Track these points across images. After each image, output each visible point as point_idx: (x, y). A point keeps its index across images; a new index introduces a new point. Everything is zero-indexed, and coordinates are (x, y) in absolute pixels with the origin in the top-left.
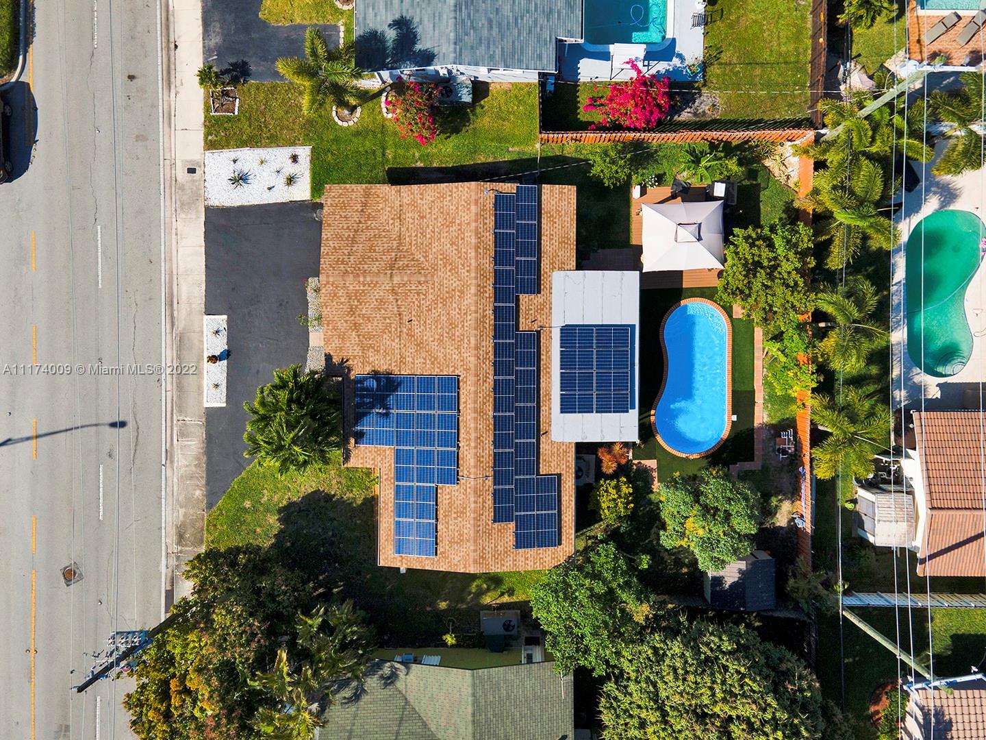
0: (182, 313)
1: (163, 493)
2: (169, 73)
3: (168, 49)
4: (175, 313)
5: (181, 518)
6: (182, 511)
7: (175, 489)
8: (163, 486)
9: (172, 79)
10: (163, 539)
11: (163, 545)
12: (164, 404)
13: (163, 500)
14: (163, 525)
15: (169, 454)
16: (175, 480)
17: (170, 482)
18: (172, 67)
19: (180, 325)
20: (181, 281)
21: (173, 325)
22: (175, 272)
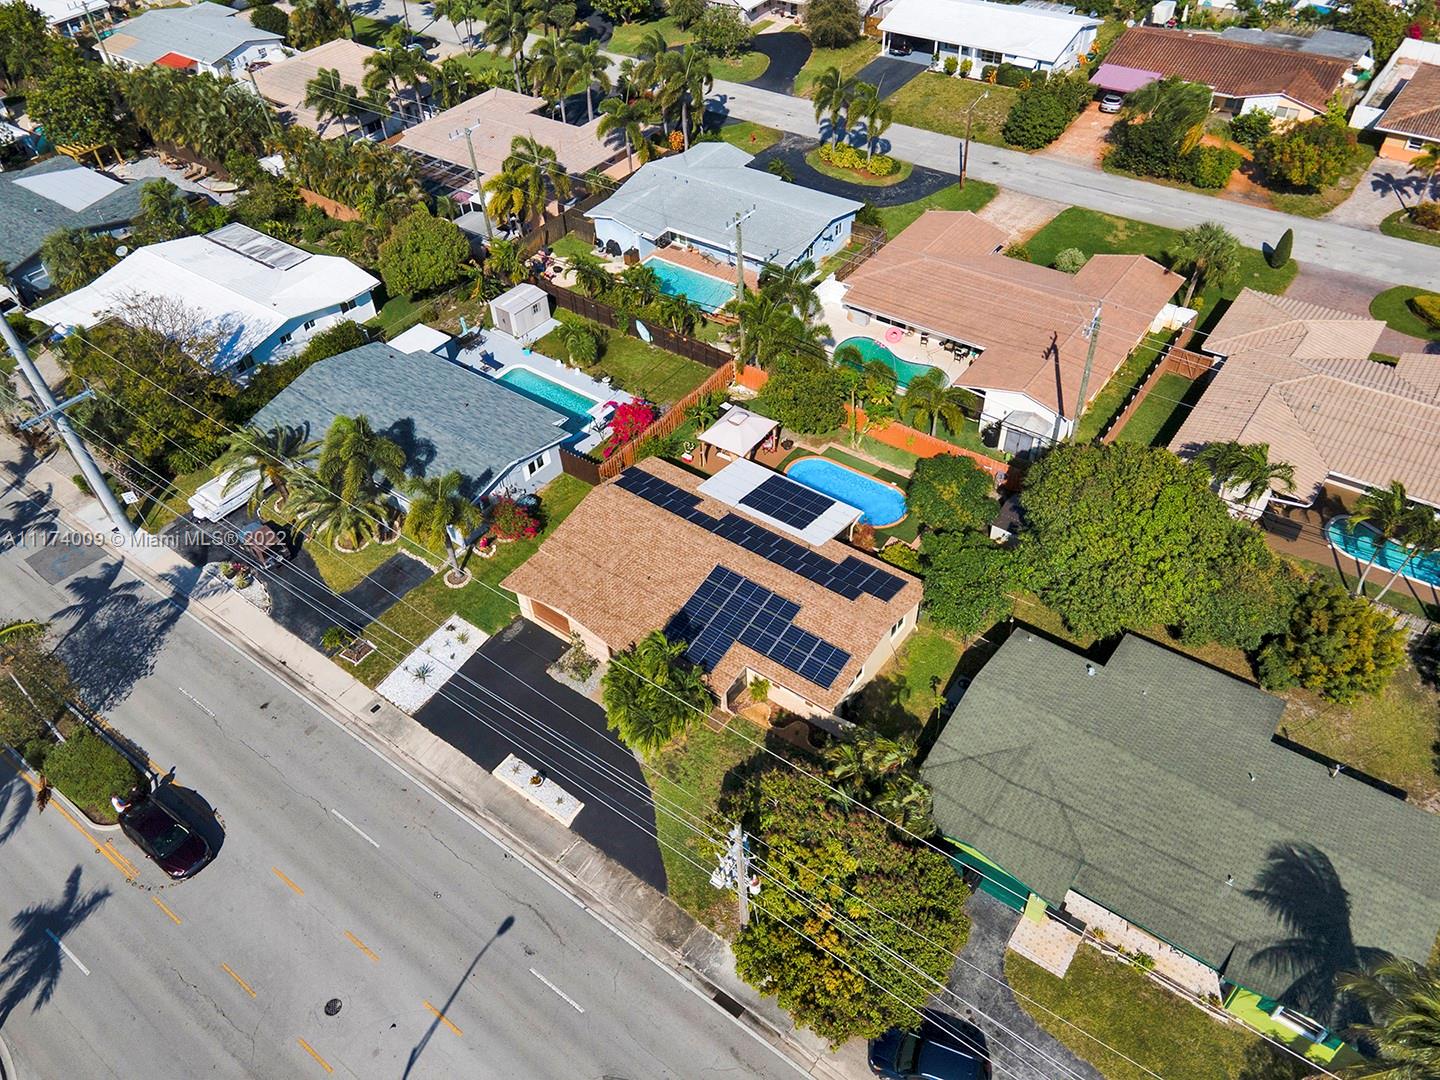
0: (471, 795)
1: (611, 928)
2: (293, 680)
3: (279, 669)
4: (465, 801)
5: (651, 928)
7: (618, 914)
8: (606, 924)
9: (300, 680)
10: (657, 963)
11: (664, 967)
12: (530, 867)
13: (619, 934)
14: (643, 952)
15: (581, 894)
16: (609, 907)
17: (607, 915)
18: (293, 674)
19: (479, 802)
20: (444, 776)
21: (472, 810)
22: (433, 777)
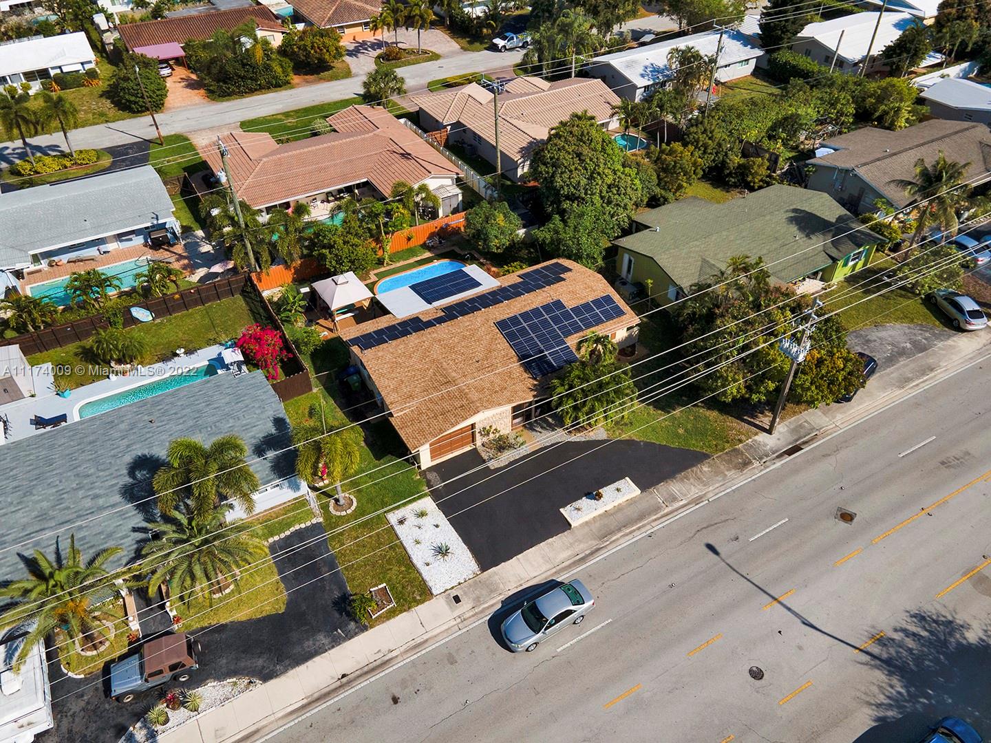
0: (584, 547)
1: (728, 491)
2: (373, 670)
3: (349, 682)
4: (587, 552)
5: (733, 471)
6: (728, 474)
7: (717, 485)
8: (723, 493)
9: (378, 662)
10: (758, 475)
11: (762, 473)
12: (664, 524)
13: (733, 488)
14: (750, 480)
15: (697, 501)
16: (711, 488)
17: (717, 491)
18: (366, 669)
19: (594, 544)
20: (558, 561)
21: (598, 550)
22: (554, 570)
